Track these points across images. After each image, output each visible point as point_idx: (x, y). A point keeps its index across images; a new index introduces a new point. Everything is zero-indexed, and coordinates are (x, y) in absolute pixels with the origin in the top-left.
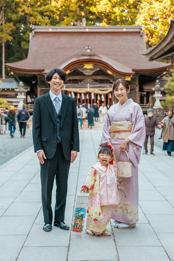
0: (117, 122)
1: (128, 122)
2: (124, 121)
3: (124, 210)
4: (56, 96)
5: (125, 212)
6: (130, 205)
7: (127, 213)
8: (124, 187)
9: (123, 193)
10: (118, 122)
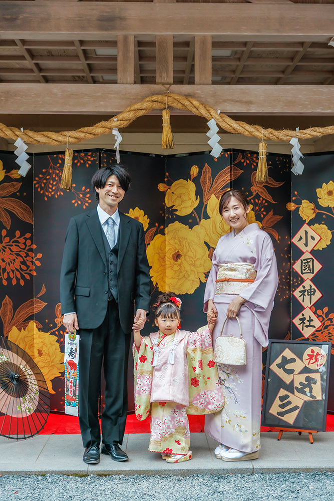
0: (226, 265)
1: (246, 263)
2: (239, 262)
3: (234, 426)
4: (109, 216)
5: (237, 429)
6: (244, 417)
7: (241, 431)
8: (235, 383)
9: (232, 395)
10: (229, 264)
